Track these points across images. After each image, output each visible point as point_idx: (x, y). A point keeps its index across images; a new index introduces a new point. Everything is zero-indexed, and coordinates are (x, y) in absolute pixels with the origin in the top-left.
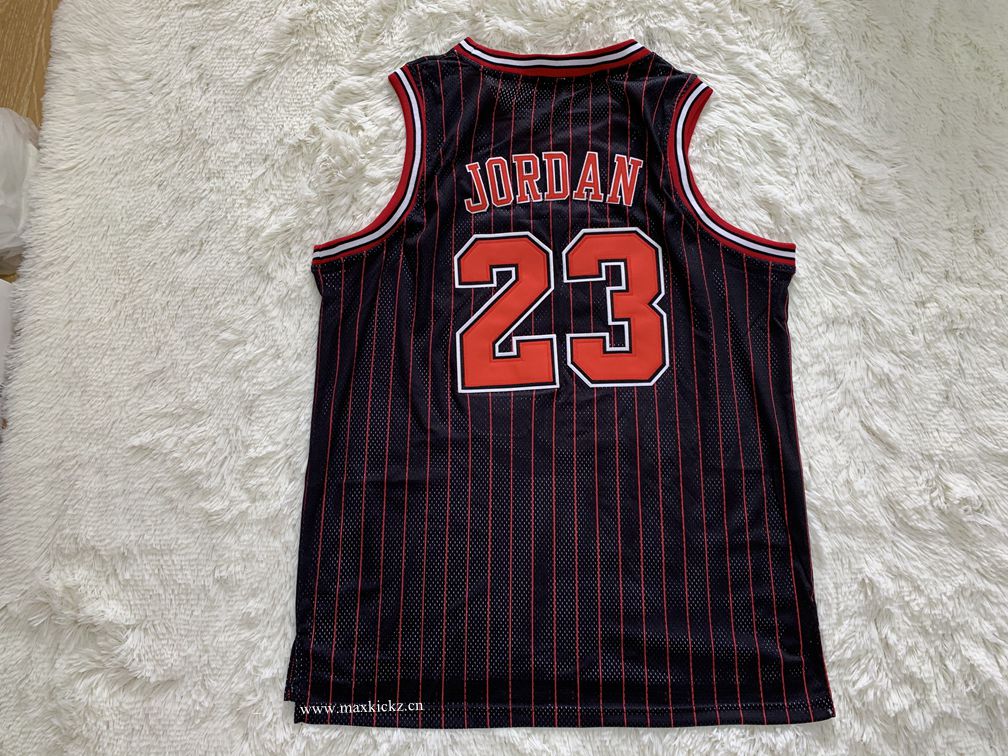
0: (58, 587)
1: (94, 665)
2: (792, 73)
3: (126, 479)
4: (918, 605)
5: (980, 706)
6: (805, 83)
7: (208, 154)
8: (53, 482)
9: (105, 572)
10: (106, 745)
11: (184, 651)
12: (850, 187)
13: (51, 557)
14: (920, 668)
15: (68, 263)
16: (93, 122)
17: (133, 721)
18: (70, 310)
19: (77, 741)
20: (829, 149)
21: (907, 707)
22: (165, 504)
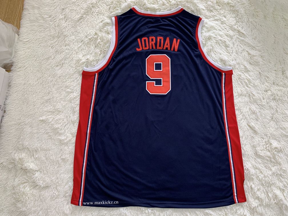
0: (17, 158)
1: (26, 181)
2: (232, 24)
3: (38, 129)
4: (261, 177)
5: (278, 207)
6: (236, 27)
7: (66, 39)
8: (17, 129)
9: (30, 155)
10: (28, 204)
11: (51, 178)
12: (247, 57)
13: (16, 150)
14: (261, 195)
15: (25, 68)
16: (34, 29)
17: (36, 197)
18: (25, 81)
19: (20, 202)
20: (242, 46)
21: (257, 206)
22: (48, 137)
